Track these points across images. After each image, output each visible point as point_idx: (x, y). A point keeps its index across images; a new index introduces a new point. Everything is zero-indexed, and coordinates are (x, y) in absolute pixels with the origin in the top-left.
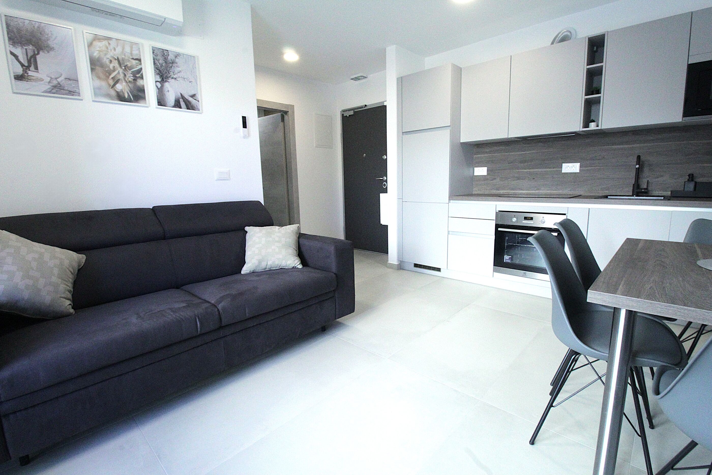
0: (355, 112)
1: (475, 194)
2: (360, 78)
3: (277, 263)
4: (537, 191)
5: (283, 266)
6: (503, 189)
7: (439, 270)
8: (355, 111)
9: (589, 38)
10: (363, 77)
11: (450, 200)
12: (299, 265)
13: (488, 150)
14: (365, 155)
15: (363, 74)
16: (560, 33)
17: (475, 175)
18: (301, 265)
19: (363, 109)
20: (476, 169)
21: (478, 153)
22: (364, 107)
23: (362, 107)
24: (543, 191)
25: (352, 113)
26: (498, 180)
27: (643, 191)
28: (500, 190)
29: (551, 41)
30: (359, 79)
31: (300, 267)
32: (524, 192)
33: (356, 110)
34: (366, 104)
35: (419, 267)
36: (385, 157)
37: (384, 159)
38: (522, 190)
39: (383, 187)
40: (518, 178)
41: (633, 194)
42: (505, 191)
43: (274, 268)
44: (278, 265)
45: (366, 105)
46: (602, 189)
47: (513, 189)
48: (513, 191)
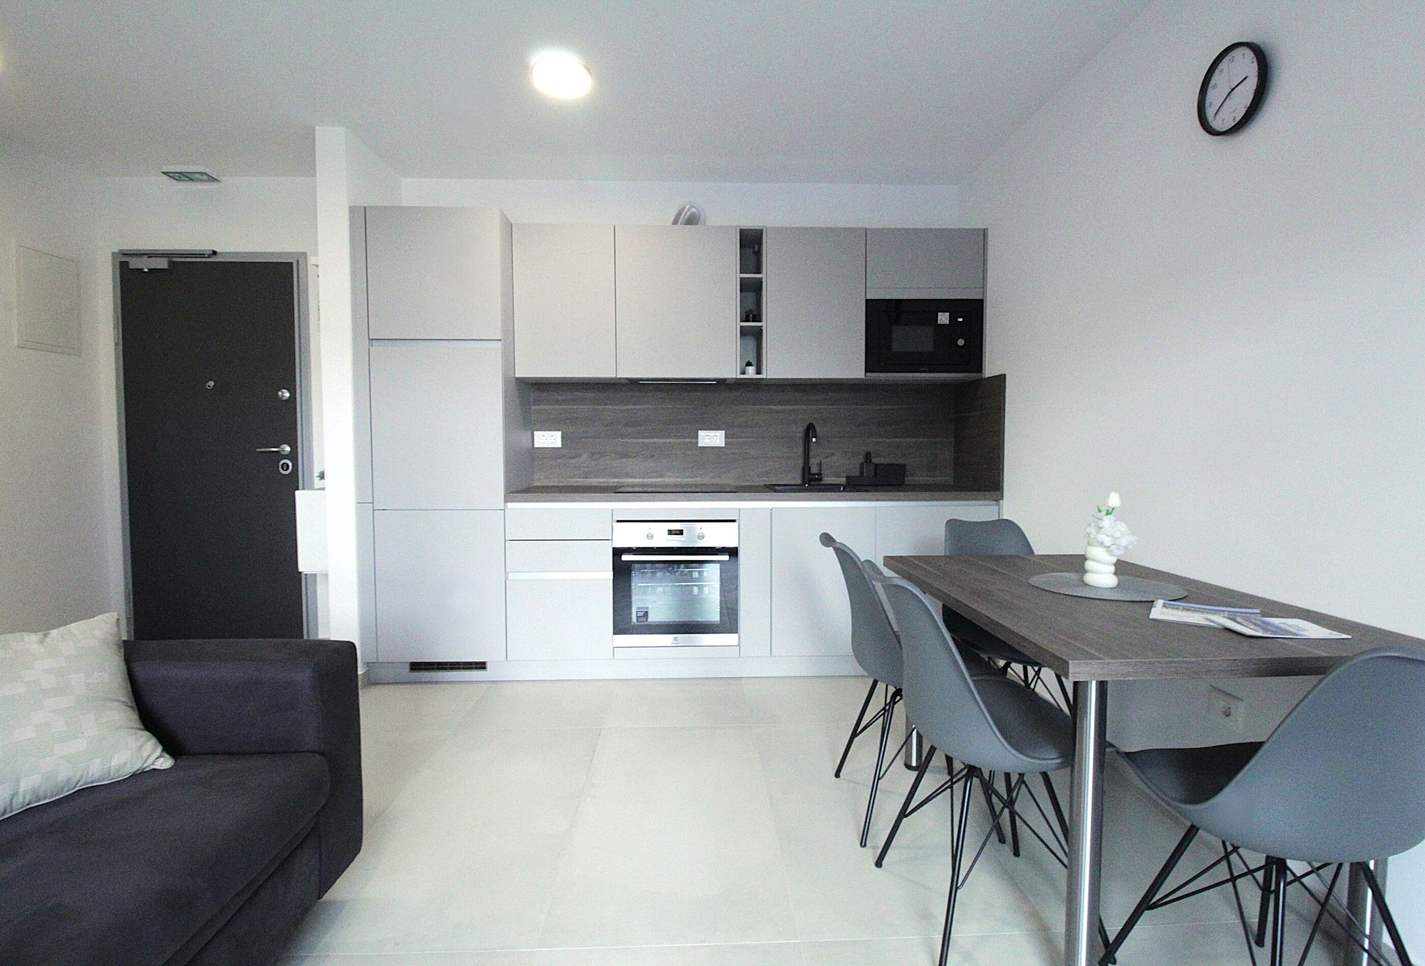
0: (171, 263)
1: (538, 487)
2: (198, 176)
3: (62, 776)
4: (659, 480)
5: (89, 780)
6: (597, 476)
7: (481, 666)
8: (174, 262)
9: (741, 230)
10: (205, 177)
11: (507, 502)
12: (162, 760)
13: (560, 398)
14: (212, 383)
15: (207, 169)
16: (683, 209)
17: (536, 446)
18: (168, 756)
19: (204, 260)
20: (537, 434)
21: (537, 402)
22: (208, 257)
23: (201, 255)
24: (670, 479)
25: (163, 264)
26: (585, 457)
27: (817, 477)
28: (591, 478)
29: (673, 218)
30: (191, 180)
31: (166, 763)
32: (637, 480)
33: (175, 260)
34: (217, 250)
35: (427, 669)
36: (287, 395)
37: (284, 399)
38: (632, 477)
39: (279, 471)
40: (625, 455)
41: (803, 482)
42: (601, 480)
43: (45, 798)
44: (69, 780)
45: (215, 253)
46: (759, 476)
47: (615, 476)
48: (616, 480)
